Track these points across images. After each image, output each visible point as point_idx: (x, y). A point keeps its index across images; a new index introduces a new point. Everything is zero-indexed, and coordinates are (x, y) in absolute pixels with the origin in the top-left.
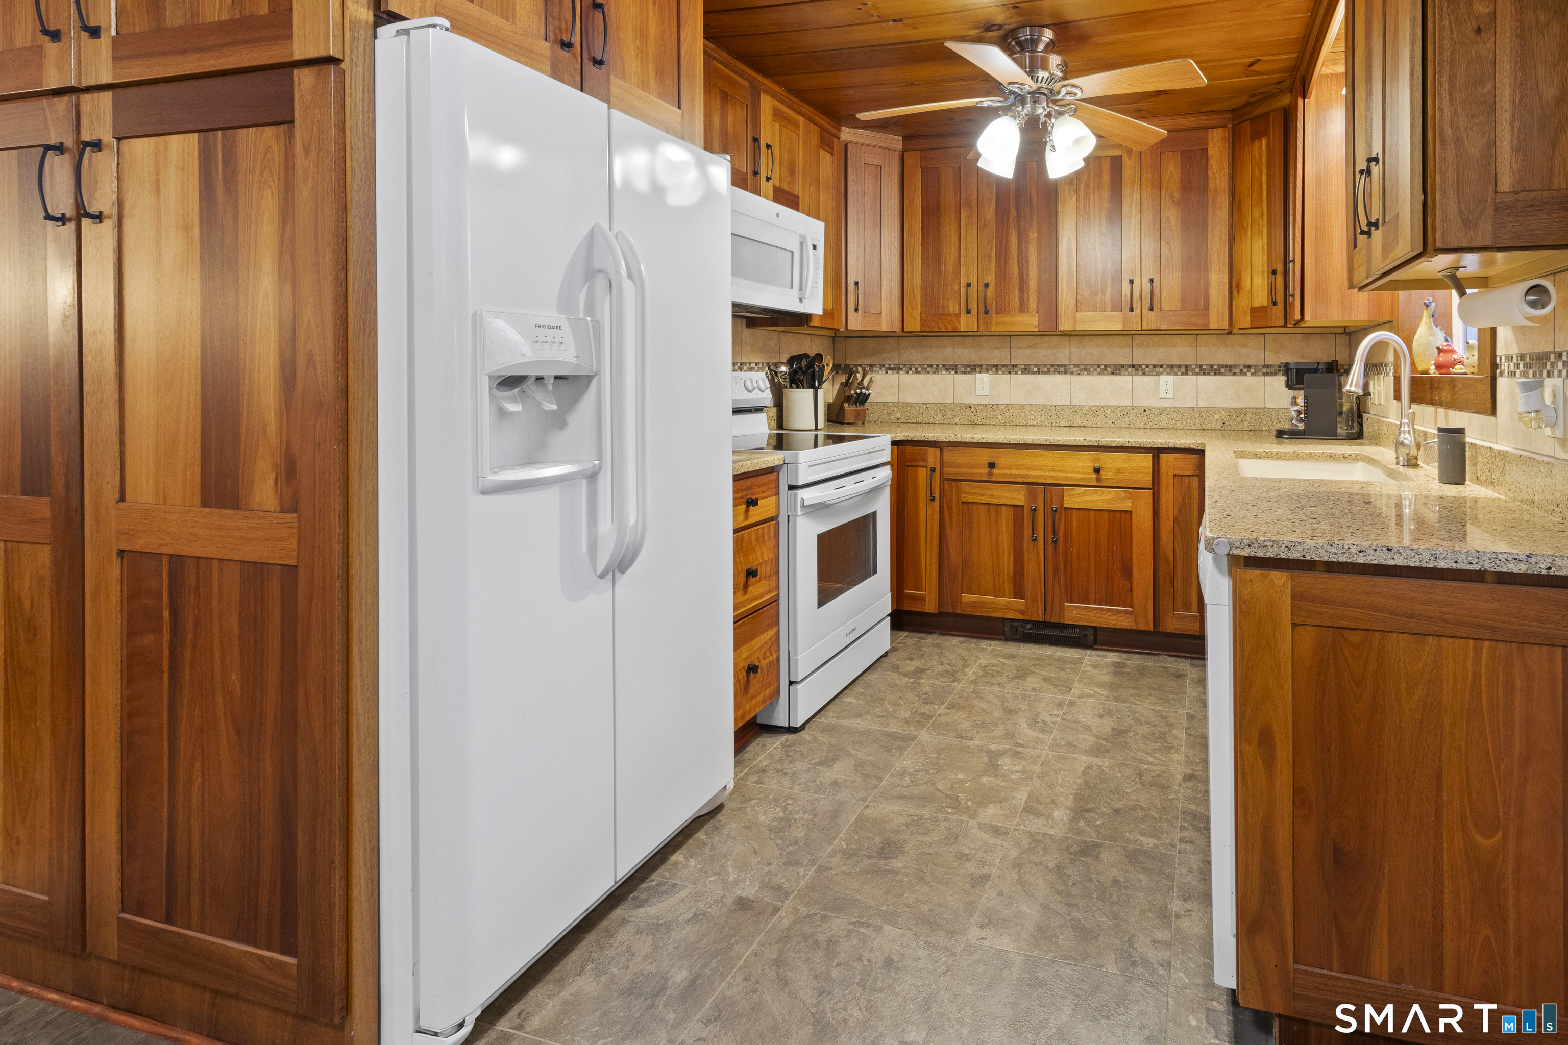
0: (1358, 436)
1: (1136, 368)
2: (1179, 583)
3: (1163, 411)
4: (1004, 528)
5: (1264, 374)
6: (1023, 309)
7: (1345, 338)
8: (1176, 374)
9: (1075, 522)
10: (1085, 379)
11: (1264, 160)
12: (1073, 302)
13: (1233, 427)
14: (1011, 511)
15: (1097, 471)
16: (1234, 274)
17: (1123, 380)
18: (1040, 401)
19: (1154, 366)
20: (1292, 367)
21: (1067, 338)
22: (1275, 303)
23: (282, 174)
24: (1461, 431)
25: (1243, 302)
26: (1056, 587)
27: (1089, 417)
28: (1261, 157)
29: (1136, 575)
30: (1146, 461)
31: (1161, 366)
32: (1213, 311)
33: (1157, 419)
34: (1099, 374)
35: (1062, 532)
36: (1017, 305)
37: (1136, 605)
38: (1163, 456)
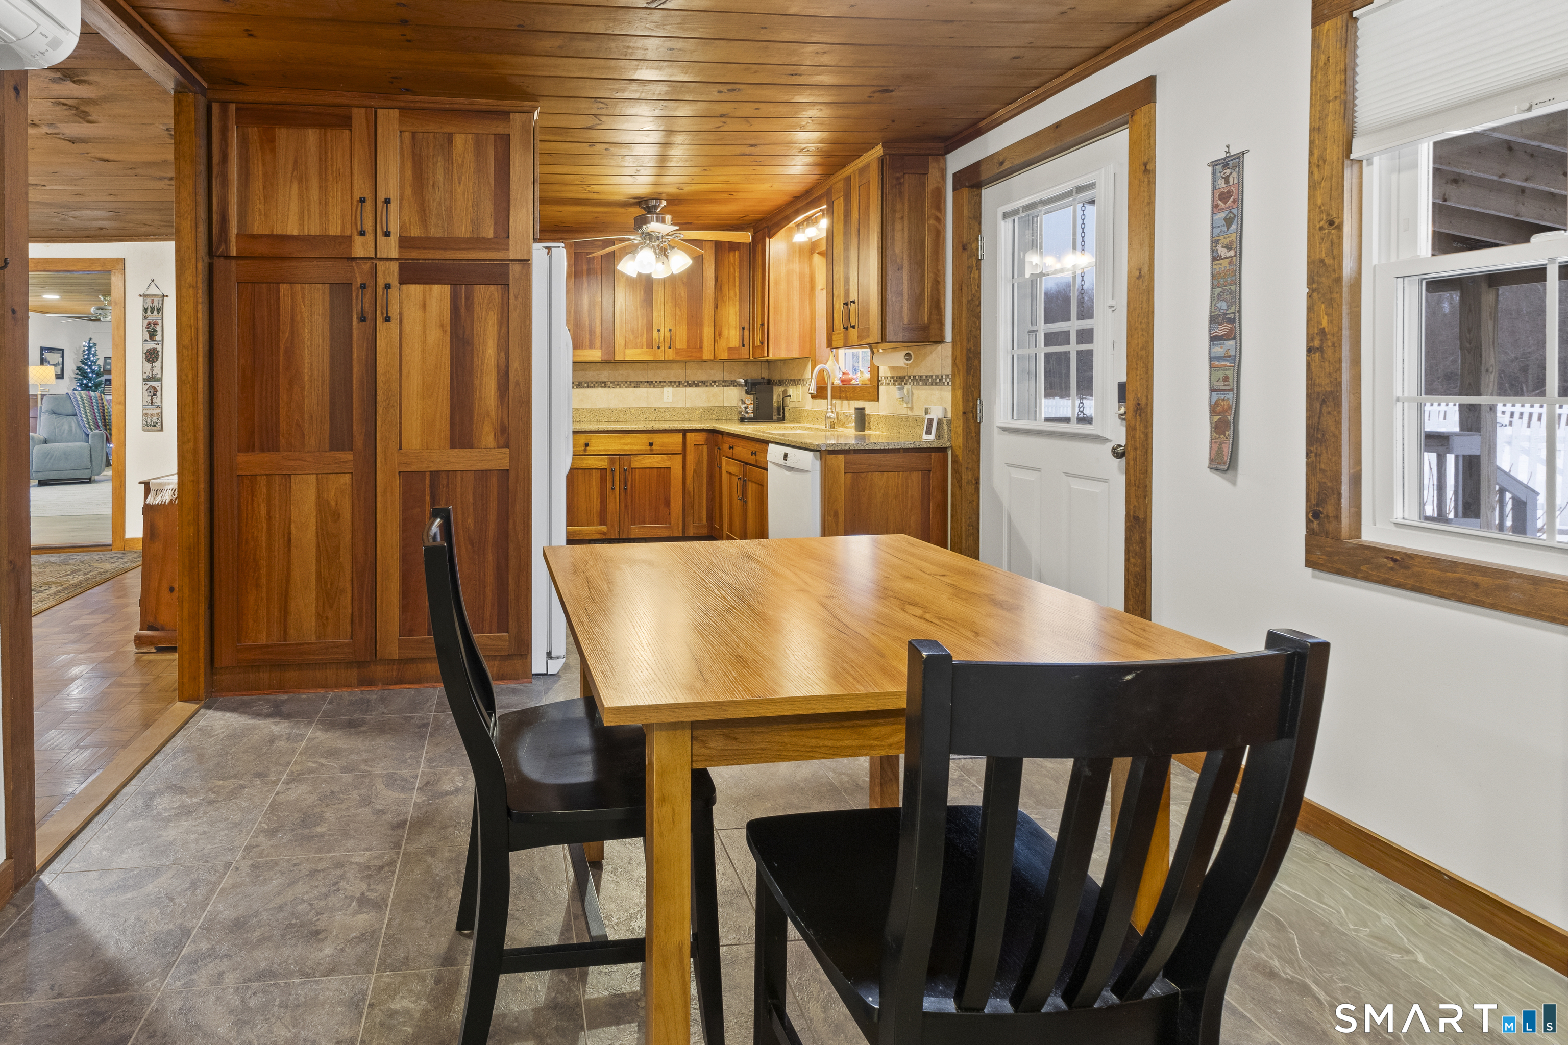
0: (782, 419)
1: (650, 383)
2: (696, 507)
3: (666, 410)
4: (594, 483)
5: (723, 386)
6: (591, 346)
7: (766, 364)
8: (673, 387)
9: (637, 476)
10: (618, 390)
11: (737, 264)
12: (623, 343)
13: (707, 418)
14: (598, 473)
15: (651, 444)
16: (717, 328)
17: (642, 391)
18: (589, 406)
19: (660, 382)
20: (749, 381)
21: (607, 364)
22: (743, 346)
23: (500, 306)
24: (864, 409)
25: (722, 344)
26: (626, 516)
27: (621, 415)
28: (735, 262)
29: (672, 504)
30: (678, 438)
31: (665, 382)
32: (705, 348)
33: (663, 415)
34: (626, 387)
35: (629, 483)
36: (587, 344)
37: (672, 522)
38: (688, 434)
